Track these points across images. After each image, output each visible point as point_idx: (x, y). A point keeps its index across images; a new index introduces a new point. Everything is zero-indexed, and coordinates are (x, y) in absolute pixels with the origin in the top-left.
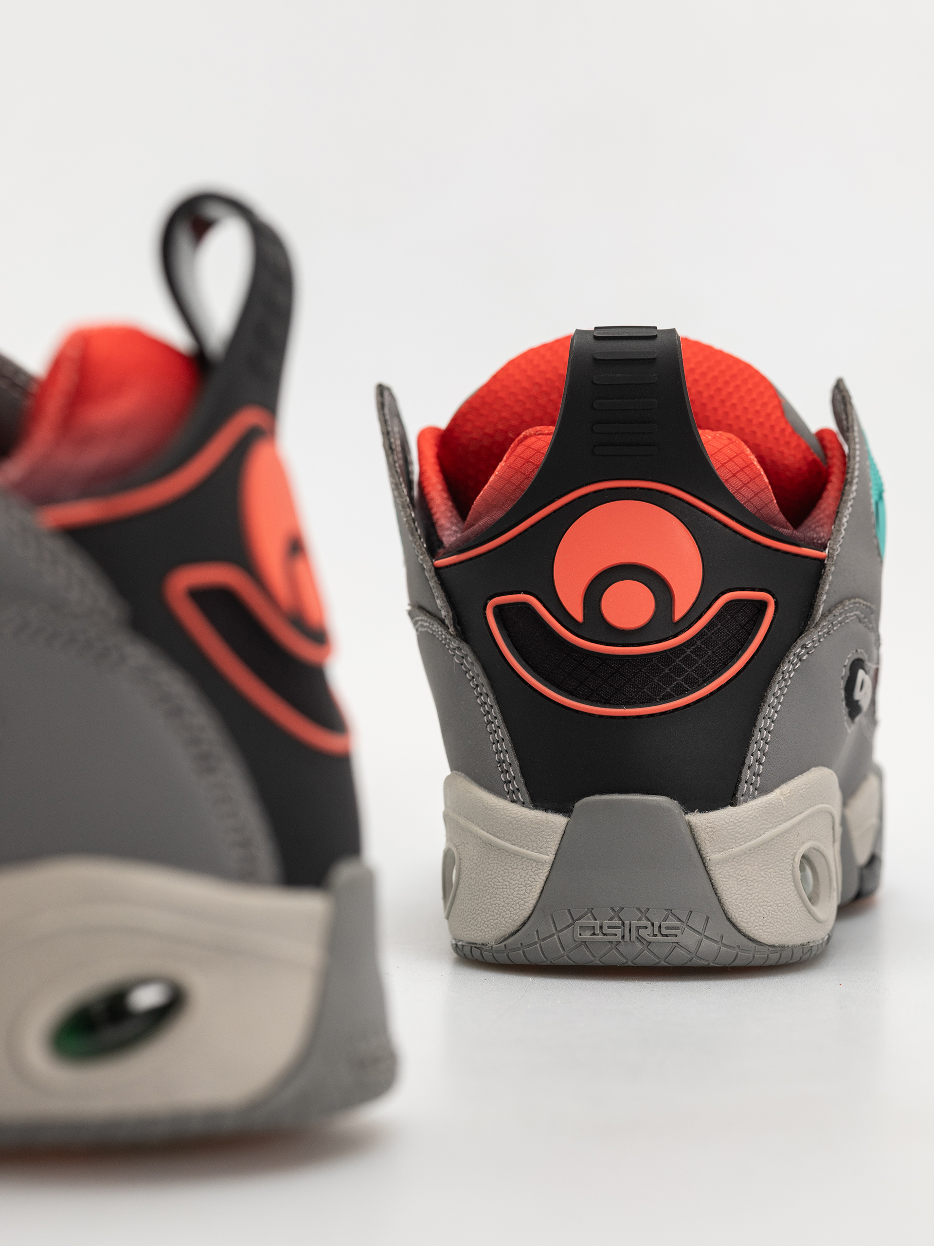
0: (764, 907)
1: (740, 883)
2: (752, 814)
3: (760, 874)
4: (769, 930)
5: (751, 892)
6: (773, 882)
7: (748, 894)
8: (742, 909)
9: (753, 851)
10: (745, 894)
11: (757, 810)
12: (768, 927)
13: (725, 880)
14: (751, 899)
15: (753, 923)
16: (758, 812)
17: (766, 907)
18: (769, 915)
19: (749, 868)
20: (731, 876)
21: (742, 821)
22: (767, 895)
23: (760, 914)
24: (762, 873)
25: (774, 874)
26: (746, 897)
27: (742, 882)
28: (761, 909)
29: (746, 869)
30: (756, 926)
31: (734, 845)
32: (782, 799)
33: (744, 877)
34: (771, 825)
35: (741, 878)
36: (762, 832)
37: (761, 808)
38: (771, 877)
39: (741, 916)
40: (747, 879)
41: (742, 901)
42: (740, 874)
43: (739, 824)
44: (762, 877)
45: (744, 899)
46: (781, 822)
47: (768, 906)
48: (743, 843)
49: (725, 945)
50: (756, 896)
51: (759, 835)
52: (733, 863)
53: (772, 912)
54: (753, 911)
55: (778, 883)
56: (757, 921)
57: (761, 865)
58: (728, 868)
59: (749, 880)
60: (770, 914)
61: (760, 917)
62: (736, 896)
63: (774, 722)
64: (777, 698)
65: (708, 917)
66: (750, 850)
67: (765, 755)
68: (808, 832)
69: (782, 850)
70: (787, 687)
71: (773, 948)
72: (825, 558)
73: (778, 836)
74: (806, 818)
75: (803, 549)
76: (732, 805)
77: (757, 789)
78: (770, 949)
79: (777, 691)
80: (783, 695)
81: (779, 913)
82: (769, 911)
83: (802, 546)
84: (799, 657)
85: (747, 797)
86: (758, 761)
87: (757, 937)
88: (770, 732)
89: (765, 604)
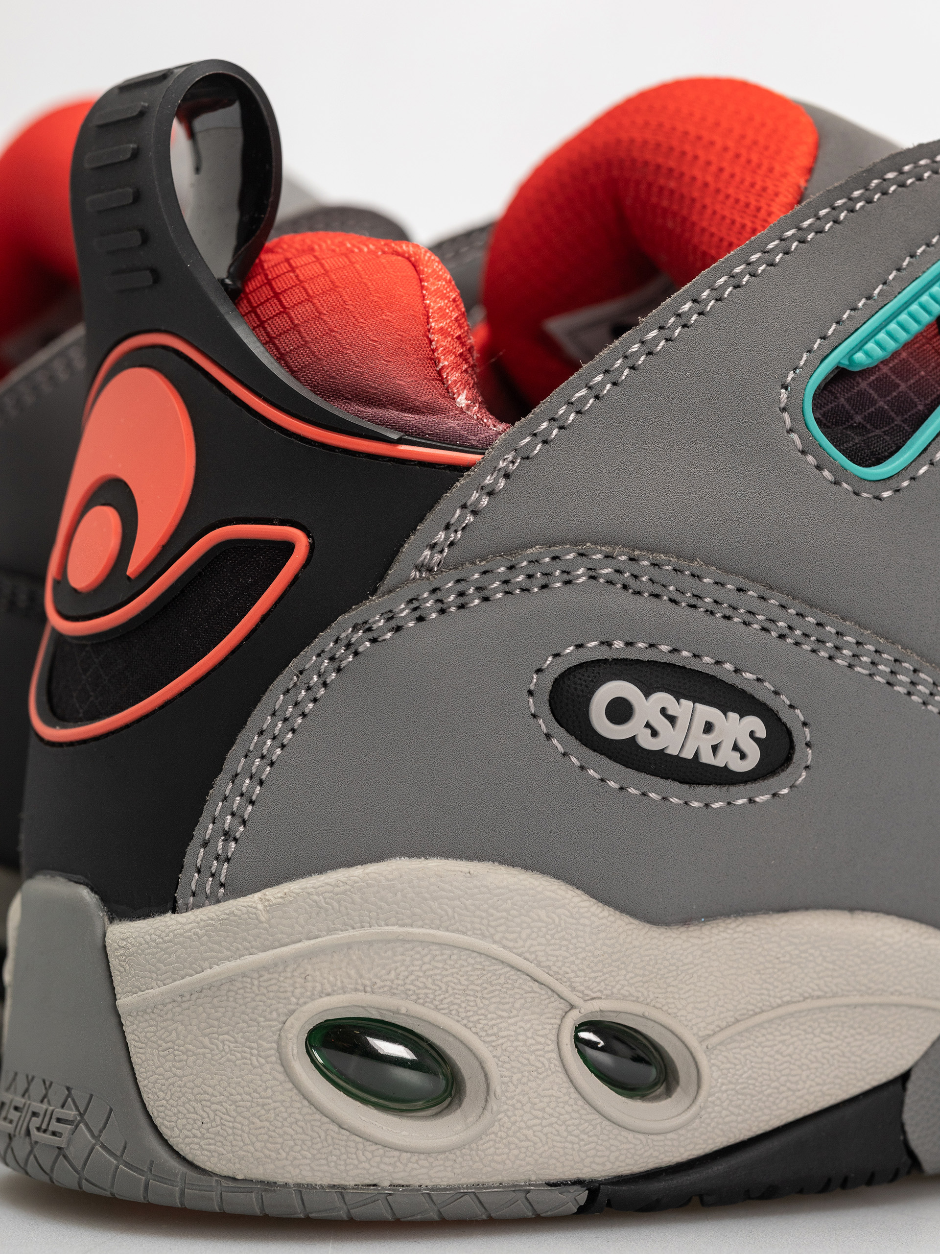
0: (204, 1103)
1: (161, 1053)
2: (190, 930)
3: (201, 1042)
4: (212, 1147)
5: (179, 1072)
6: (229, 1060)
7: (175, 1075)
8: (164, 1102)
9: (188, 997)
10: (169, 1074)
11: (202, 924)
12: (213, 1142)
13: (141, 1045)
14: (180, 1087)
15: (181, 1131)
16: (204, 927)
17: (208, 1104)
18: (214, 1120)
19: (181, 1028)
20: (149, 1039)
21: (170, 941)
22: (212, 1083)
23: (195, 1116)
24: (206, 1041)
25: (232, 1045)
26: (170, 1081)
27: (166, 1052)
28: (198, 1106)
29: (176, 1029)
30: (187, 1137)
31: (154, 984)
32: (260, 907)
33: (170, 1044)
34: (229, 954)
35: (165, 1046)
36: (206, 964)
37: (212, 920)
38: (224, 1050)
39: (162, 1115)
40: (176, 1047)
41: (164, 1088)
42: (163, 1036)
43: (164, 946)
44: (205, 1047)
45: (167, 1083)
46: (254, 950)
47: (213, 1103)
48: (170, 980)
49: (127, 1165)
50: (190, 1081)
51: (199, 969)
52: (153, 1016)
53: (222, 1115)
54: (181, 1109)
55: (238, 1062)
56: (189, 1127)
57: (203, 1025)
58: (145, 1024)
59: (178, 1050)
60: (218, 1119)
61: (194, 1120)
63: (272, 764)
64: (286, 720)
65: (111, 1110)
66: (182, 996)
67: (244, 822)
68: (349, 976)
69: (253, 1004)
70: (315, 700)
71: (231, 1184)
72: (474, 464)
73: (244, 975)
74: (335, 948)
75: (403, 447)
76: (174, 912)
77: (222, 885)
78: (224, 1183)
79: (284, 707)
80: (304, 715)
81: (239, 1119)
82: (215, 1111)
83: (400, 441)
84: (348, 646)
85: (201, 899)
86: (226, 833)
87: (190, 1157)
88: (261, 783)
89: (288, 548)
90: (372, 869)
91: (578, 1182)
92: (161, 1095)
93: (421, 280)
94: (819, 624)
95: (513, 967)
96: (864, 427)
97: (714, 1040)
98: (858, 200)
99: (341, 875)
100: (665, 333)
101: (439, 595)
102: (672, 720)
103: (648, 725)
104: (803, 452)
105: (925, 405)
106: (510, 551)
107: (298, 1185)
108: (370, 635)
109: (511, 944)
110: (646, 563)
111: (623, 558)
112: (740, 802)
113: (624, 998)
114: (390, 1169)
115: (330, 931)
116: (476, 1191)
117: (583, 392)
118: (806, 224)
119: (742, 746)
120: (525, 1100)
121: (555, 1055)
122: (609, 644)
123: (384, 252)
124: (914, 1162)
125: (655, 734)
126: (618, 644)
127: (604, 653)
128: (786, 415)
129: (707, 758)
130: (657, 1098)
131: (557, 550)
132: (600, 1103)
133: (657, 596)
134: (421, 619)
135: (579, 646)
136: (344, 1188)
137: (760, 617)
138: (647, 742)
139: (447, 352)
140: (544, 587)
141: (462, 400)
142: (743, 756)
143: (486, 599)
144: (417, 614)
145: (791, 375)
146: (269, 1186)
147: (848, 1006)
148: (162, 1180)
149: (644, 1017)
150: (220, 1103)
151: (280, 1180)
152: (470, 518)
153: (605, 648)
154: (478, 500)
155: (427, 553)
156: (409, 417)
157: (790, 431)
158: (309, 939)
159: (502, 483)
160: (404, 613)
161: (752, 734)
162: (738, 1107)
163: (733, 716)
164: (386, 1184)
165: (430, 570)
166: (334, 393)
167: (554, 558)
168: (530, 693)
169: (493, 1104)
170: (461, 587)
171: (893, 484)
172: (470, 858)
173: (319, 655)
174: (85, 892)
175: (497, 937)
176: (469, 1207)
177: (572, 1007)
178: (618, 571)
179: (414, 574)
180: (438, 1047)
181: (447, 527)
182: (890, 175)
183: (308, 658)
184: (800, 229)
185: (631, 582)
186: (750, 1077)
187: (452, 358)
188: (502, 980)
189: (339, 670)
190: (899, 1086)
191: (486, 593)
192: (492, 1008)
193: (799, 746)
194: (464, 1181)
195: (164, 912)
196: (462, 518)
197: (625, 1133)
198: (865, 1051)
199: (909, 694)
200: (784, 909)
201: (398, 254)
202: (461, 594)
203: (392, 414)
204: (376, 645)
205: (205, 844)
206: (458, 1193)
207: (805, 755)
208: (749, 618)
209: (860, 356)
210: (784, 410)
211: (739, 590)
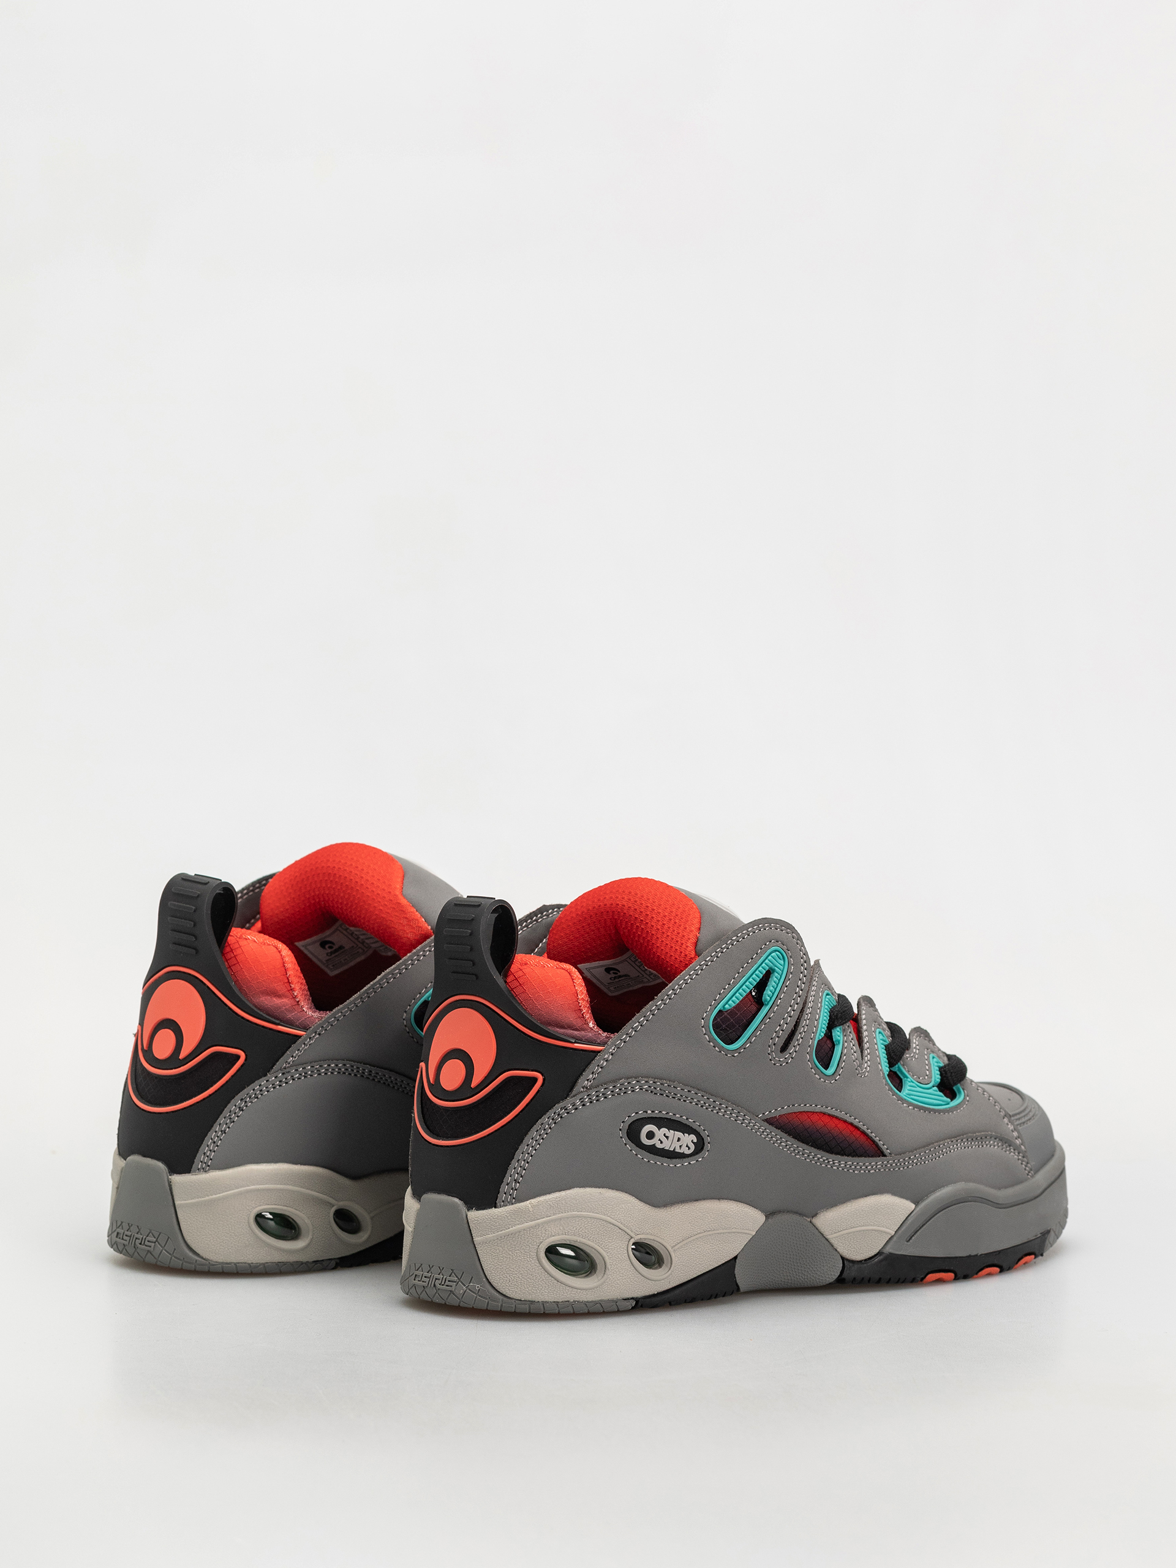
1: (493, 1257)
3: (508, 1253)
4: (512, 1290)
5: (501, 1264)
6: (519, 1259)
8: (494, 1274)
9: (503, 1238)
10: (496, 1264)
12: (512, 1288)
13: (484, 1254)
14: (501, 1269)
15: (499, 1283)
16: (508, 1213)
17: (511, 1274)
19: (500, 1248)
20: (488, 1252)
24: (510, 1253)
25: (520, 1254)
27: (495, 1257)
28: (507, 1275)
29: (498, 1249)
30: (503, 1286)
31: (490, 1233)
32: (530, 1206)
33: (496, 1254)
34: (518, 1222)
35: (494, 1255)
36: (510, 1226)
37: (510, 1210)
38: (517, 1256)
39: (493, 1279)
42: (494, 1251)
43: (492, 1219)
44: (510, 1255)
45: (495, 1268)
46: (528, 1221)
47: (513, 1274)
48: (495, 1232)
49: (480, 1296)
50: (504, 1267)
51: (507, 1228)
52: (489, 1244)
56: (504, 1283)
57: (509, 1247)
61: (505, 1279)
62: (490, 1266)
63: (532, 1156)
64: (536, 1141)
65: (472, 1277)
66: (501, 1237)
67: (522, 1176)
68: (560, 1229)
69: (528, 1240)
70: (547, 1134)
71: (519, 1302)
72: (601, 1050)
73: (524, 1230)
74: (555, 1220)
75: (576, 1045)
76: (495, 1207)
77: (514, 1198)
78: (517, 1301)
79: (536, 1136)
80: (543, 1139)
81: (523, 1279)
82: (514, 1277)
83: (575, 1042)
84: (559, 1115)
85: (506, 1203)
86: (515, 1180)
87: (504, 1293)
88: (528, 1163)
89: (535, 1080)
90: (568, 1192)
91: (633, 1298)
92: (493, 1272)
93: (573, 979)
94: (714, 1101)
95: (613, 1225)
96: (726, 1029)
97: (676, 1247)
98: (724, 948)
99: (557, 1194)
100: (664, 1002)
101: (590, 1097)
102: (667, 1137)
103: (659, 1140)
104: (709, 1042)
105: (746, 1020)
106: (615, 1081)
107: (542, 1302)
108: (567, 1111)
109: (613, 1217)
110: (659, 1083)
111: (651, 1082)
112: (686, 1164)
113: (648, 1234)
114: (574, 1295)
115: (554, 1214)
116: (600, 1302)
117: (637, 1024)
118: (708, 959)
119: (689, 1145)
120: (617, 1270)
121: (627, 1255)
122: (647, 1112)
123: (557, 968)
124: (738, 1289)
125: (661, 1142)
126: (649, 1112)
127: (645, 1115)
128: (703, 1029)
129: (678, 1150)
130: (656, 1268)
131: (630, 1080)
132: (641, 1271)
133: (662, 1095)
134: (584, 1105)
135: (636, 1113)
136: (558, 1302)
137: (695, 1100)
138: (659, 1146)
139: (585, 1007)
140: (625, 1093)
141: (591, 1025)
142: (689, 1148)
143: (605, 1098)
144: (582, 1103)
145: (705, 1014)
146: (532, 1302)
147: (718, 1233)
148: (495, 1301)
149: (654, 1240)
150: (516, 1274)
151: (537, 1300)
152: (600, 1070)
153: (645, 1113)
154: (603, 1063)
155: (586, 1082)
156: (576, 1033)
157: (705, 1034)
158: (547, 1217)
159: (611, 1057)
160: (578, 1103)
161: (692, 1141)
162: (683, 1270)
163: (686, 1135)
164: (572, 1301)
165: (587, 1088)
166: (549, 1024)
167: (628, 1083)
168: (620, 1130)
169: (607, 1271)
170: (597, 1094)
171: (738, 1051)
172: (599, 1188)
173: (548, 1118)
174: (456, 1200)
175: (609, 1215)
176: (598, 1308)
177: (632, 1238)
178: (649, 1087)
179: (582, 1090)
180: (588, 1253)
181: (593, 1073)
182: (734, 938)
183: (545, 1119)
184: (706, 961)
185: (654, 1090)
186: (687, 1260)
187: (586, 1009)
188: (610, 1229)
189: (555, 1123)
190: (734, 1261)
191: (606, 1095)
192: (606, 1239)
193: (706, 1143)
194: (597, 1299)
195: (492, 1208)
196: (598, 1069)
197: (648, 1281)
198: (724, 1249)
199: (742, 1123)
200: (697, 1200)
201: (563, 969)
202: (597, 1096)
203: (570, 1032)
204: (569, 1114)
205: (508, 1184)
206: (595, 1303)
207: (708, 1146)
208: (691, 1100)
209: (727, 1006)
210: (703, 1027)
211: (689, 1091)
